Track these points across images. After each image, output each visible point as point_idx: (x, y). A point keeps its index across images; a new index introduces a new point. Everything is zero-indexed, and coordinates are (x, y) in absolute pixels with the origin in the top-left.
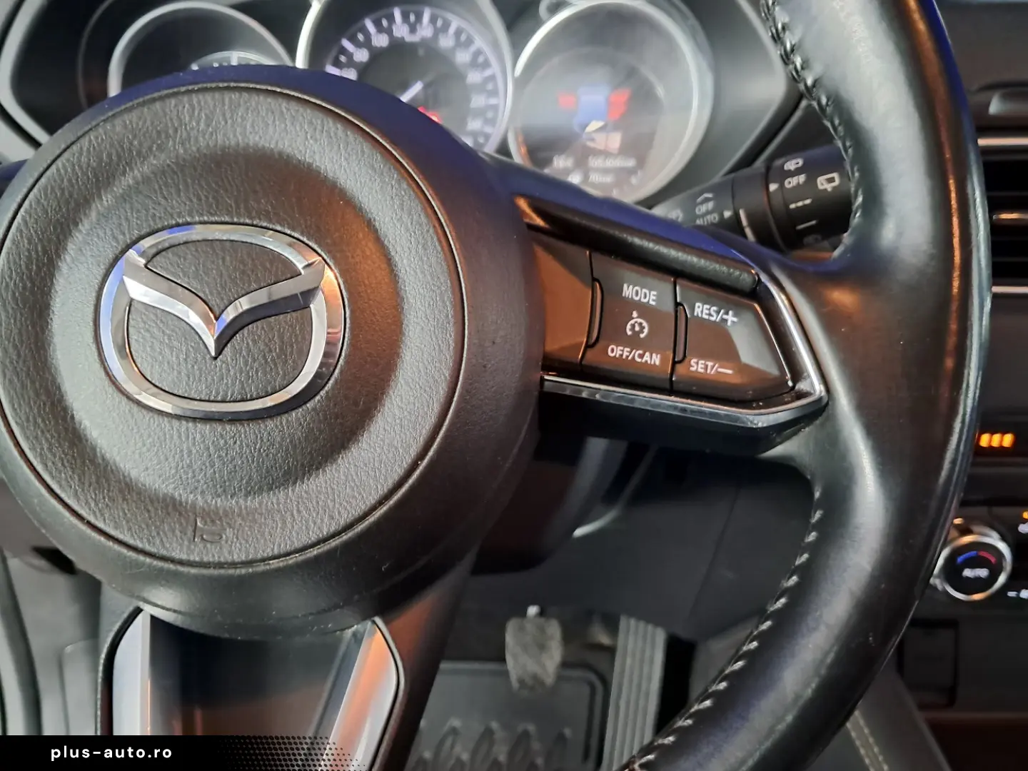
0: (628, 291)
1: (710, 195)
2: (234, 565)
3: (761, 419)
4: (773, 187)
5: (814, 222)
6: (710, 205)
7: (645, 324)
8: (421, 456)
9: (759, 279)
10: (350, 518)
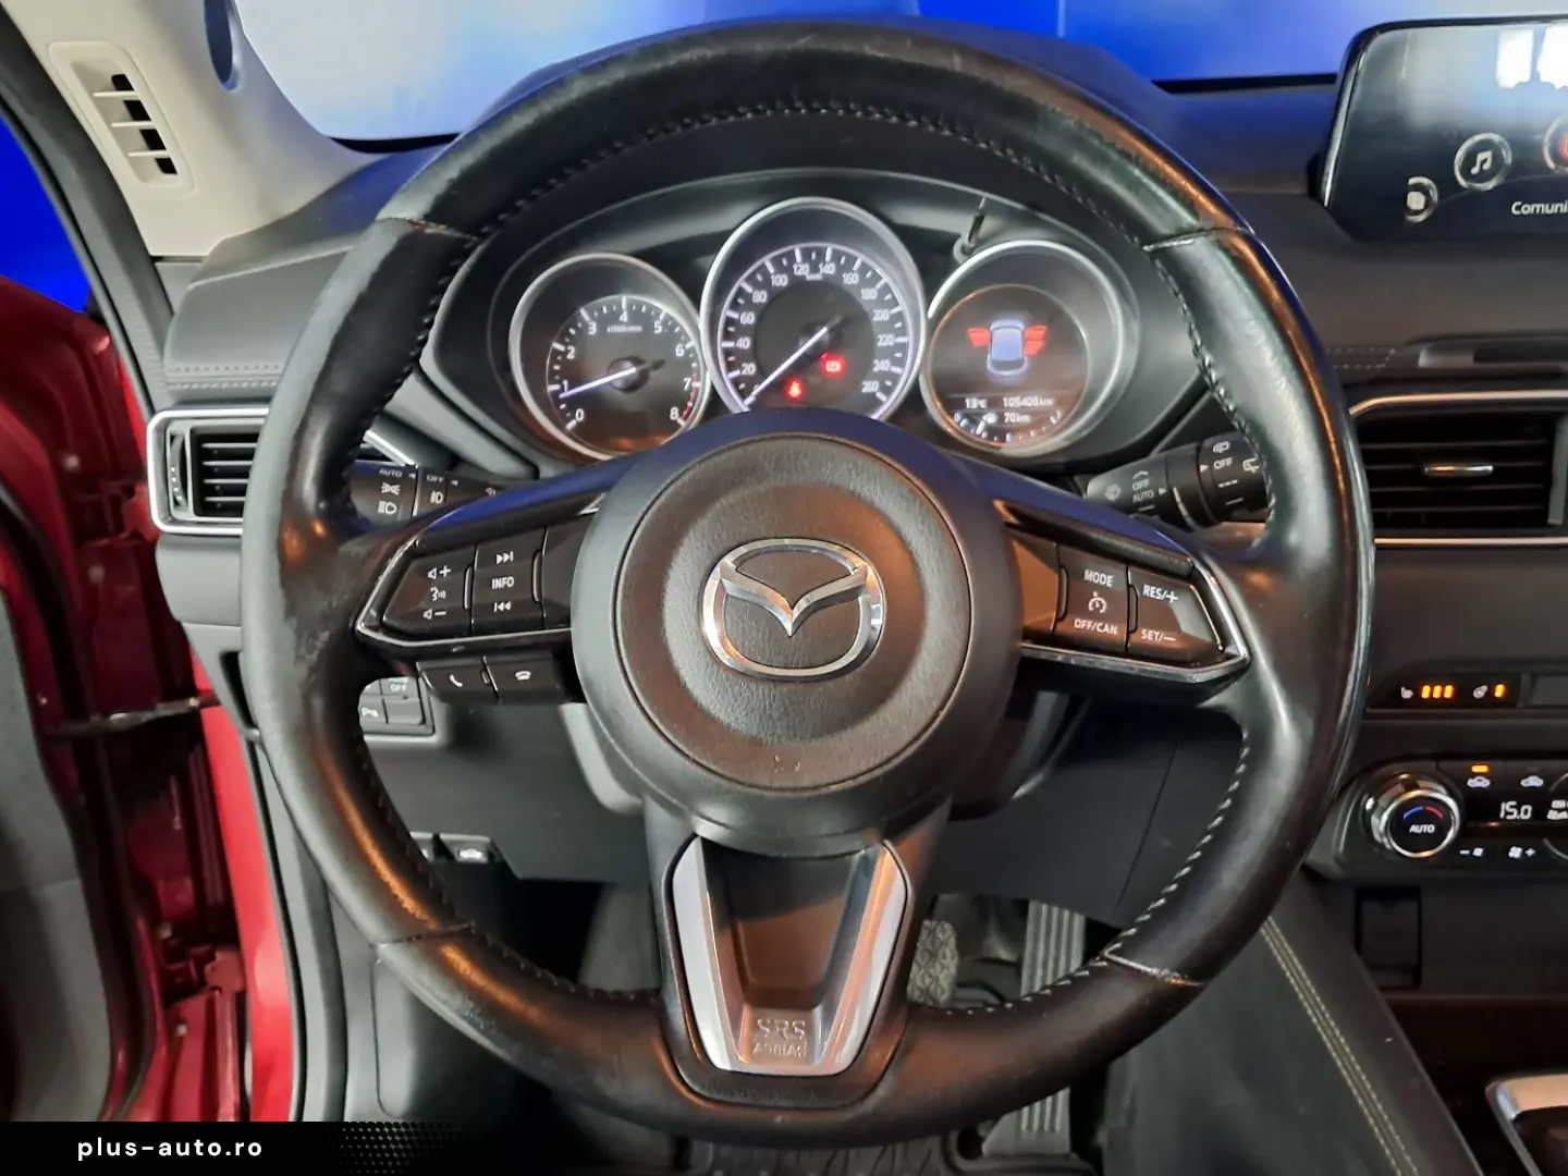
0: (1089, 575)
1: (1145, 473)
2: (805, 789)
3: (1199, 676)
4: (1203, 468)
5: (1241, 499)
6: (1146, 482)
7: (1104, 602)
8: (941, 708)
9: (1194, 567)
10: (891, 753)
